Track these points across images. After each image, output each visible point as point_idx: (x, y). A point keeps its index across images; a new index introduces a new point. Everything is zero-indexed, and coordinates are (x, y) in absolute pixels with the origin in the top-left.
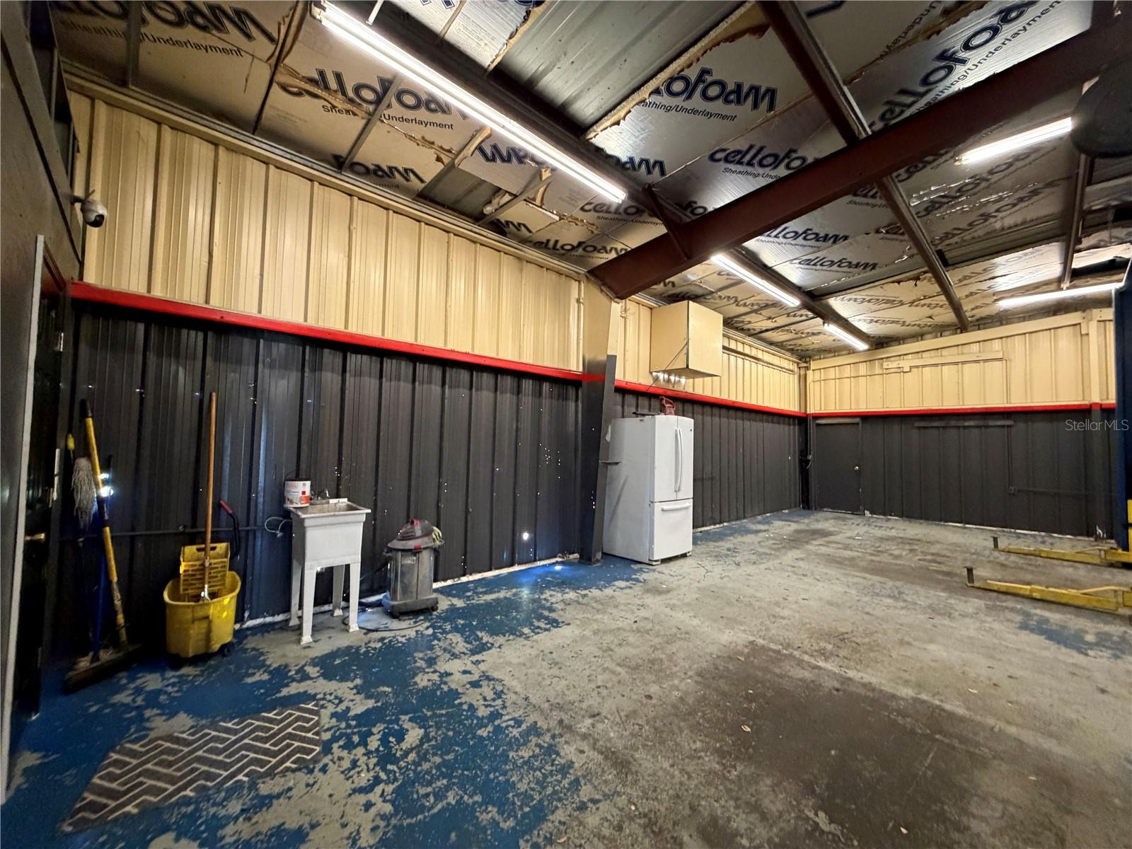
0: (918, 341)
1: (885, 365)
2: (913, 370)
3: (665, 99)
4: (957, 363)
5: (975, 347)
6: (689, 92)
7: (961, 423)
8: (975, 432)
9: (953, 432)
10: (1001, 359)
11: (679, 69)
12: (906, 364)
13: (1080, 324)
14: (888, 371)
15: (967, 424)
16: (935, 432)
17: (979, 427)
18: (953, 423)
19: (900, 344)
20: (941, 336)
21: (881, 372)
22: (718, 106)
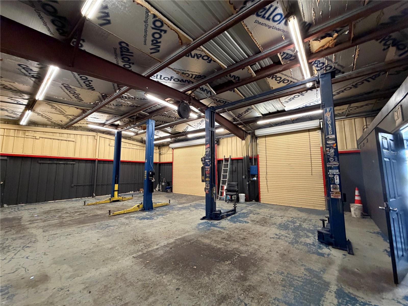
0: (44, 127)
1: (27, 134)
2: (41, 139)
3: (151, 20)
4: (59, 140)
5: (66, 135)
6: (156, 28)
7: (58, 162)
8: (63, 165)
9: (55, 165)
10: (73, 141)
11: (166, 23)
12: (38, 135)
13: (95, 136)
14: (27, 137)
15: (60, 163)
16: (47, 165)
17: (64, 164)
18: (55, 162)
19: (35, 126)
20: (54, 128)
21: (23, 136)
22: (150, 38)
